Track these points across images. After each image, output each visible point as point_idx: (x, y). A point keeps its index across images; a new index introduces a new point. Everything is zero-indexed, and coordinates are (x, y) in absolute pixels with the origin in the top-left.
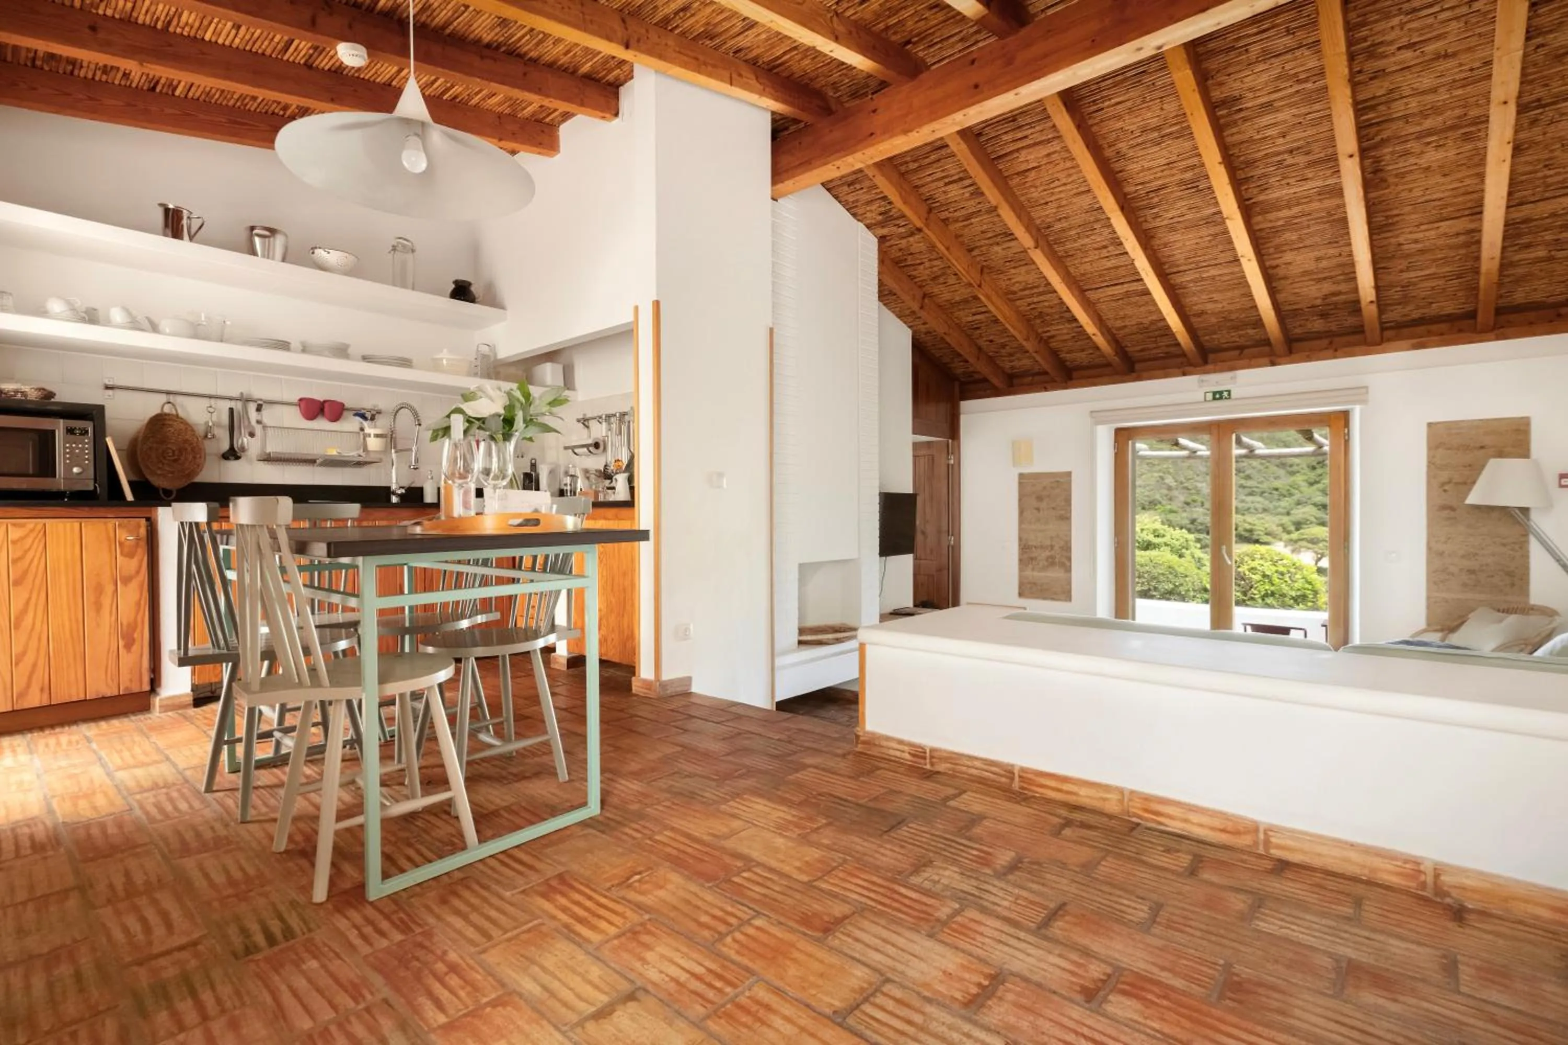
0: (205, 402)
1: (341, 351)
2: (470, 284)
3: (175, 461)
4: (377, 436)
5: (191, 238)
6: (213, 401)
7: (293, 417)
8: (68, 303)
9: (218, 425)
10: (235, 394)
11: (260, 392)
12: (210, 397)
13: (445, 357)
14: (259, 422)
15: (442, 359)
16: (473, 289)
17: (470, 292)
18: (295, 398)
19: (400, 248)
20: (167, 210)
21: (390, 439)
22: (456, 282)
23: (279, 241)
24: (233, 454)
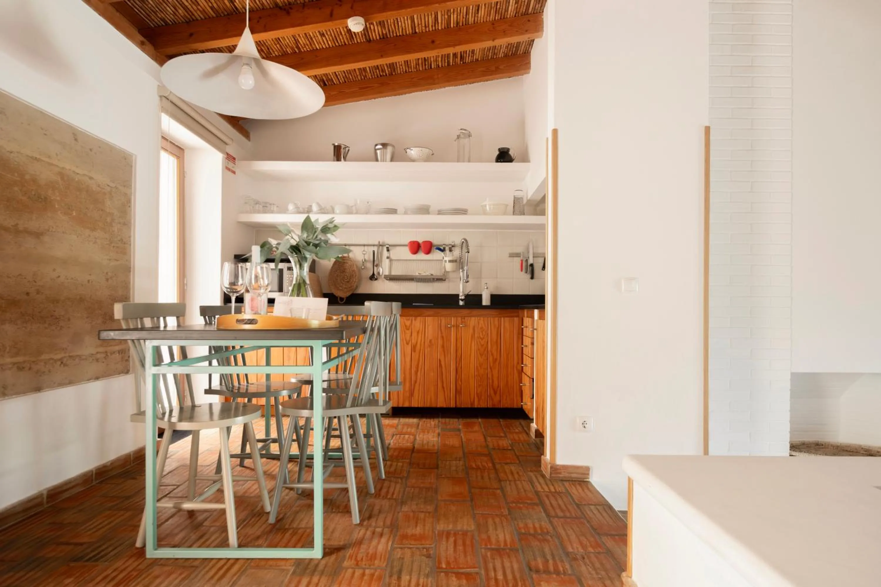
0: (362, 248)
1: (424, 210)
2: (508, 150)
3: (348, 282)
4: (450, 261)
5: (345, 159)
6: (366, 247)
7: (405, 253)
8: (295, 204)
9: (369, 261)
10: (377, 243)
11: (389, 241)
12: (364, 245)
13: (488, 205)
14: (388, 258)
15: (486, 206)
16: (511, 153)
17: (510, 156)
18: (407, 242)
19: (462, 136)
20: (335, 146)
21: (459, 263)
22: (499, 150)
23: (389, 149)
24: (373, 277)
